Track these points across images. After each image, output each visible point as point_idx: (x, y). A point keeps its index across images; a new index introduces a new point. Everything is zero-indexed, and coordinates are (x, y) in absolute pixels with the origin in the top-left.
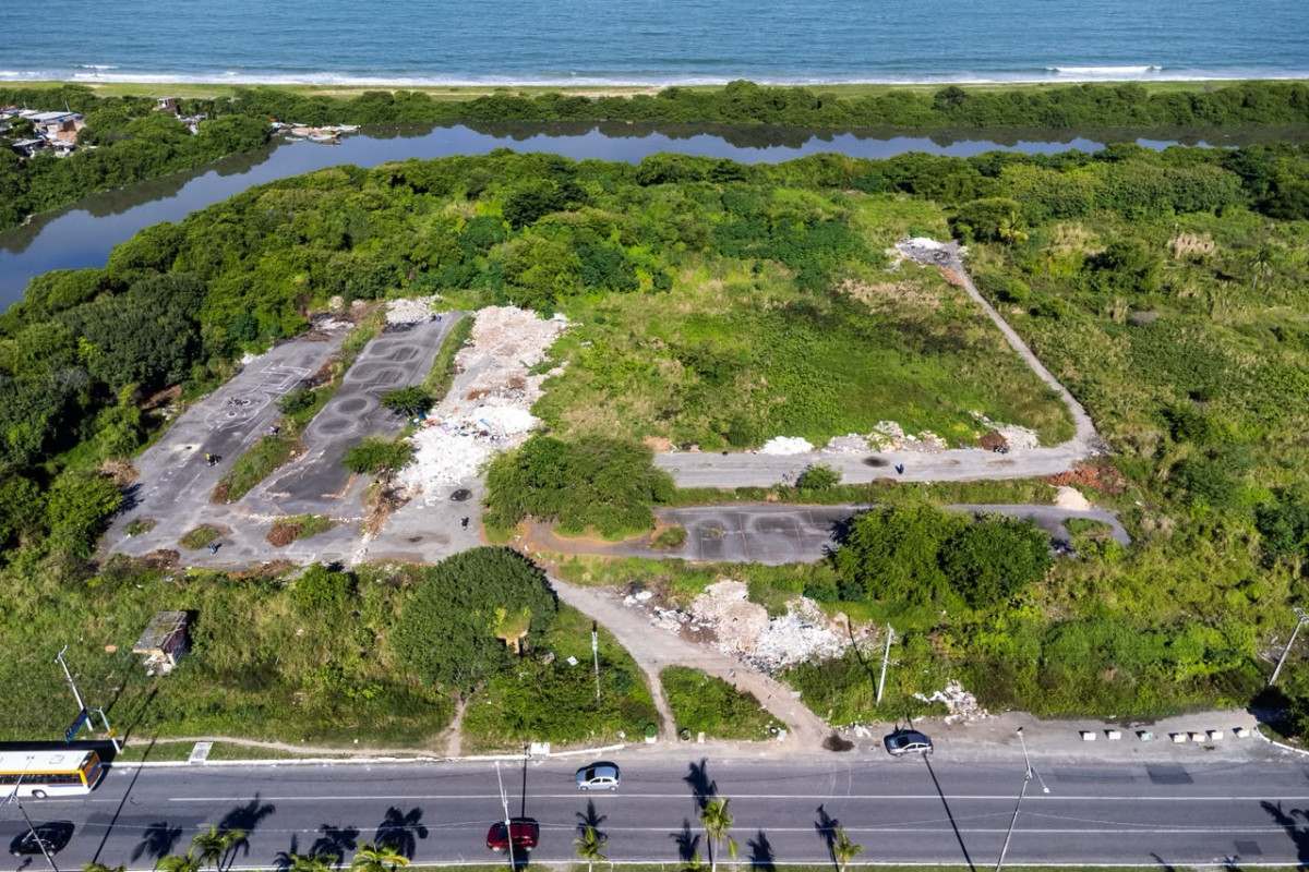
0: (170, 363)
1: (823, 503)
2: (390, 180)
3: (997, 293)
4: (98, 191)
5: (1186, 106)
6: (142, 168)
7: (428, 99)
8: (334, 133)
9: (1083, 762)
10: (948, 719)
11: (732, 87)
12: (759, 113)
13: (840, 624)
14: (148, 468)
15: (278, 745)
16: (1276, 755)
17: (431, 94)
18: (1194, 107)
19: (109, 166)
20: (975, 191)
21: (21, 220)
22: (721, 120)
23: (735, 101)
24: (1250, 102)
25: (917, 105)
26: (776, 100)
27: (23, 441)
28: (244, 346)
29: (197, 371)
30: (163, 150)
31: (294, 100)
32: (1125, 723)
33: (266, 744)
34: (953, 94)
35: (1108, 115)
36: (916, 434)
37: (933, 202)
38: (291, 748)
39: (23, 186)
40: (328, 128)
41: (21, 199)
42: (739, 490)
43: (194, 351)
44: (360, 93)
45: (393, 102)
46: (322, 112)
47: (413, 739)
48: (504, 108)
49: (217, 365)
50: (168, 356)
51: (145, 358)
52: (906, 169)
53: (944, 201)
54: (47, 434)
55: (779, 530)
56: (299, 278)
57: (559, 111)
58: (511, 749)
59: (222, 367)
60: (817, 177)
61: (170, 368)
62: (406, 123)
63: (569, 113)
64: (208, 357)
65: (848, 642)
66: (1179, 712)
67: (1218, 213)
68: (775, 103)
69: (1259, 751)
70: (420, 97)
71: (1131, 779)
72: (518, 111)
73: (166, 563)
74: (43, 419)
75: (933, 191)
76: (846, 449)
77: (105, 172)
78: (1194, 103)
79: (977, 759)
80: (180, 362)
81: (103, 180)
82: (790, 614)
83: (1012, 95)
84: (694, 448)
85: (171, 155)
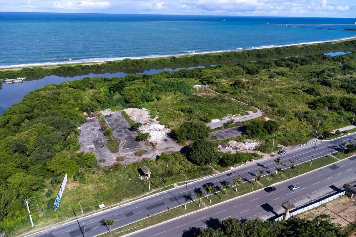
1: (232, 127)
3: (222, 92)
5: (218, 57)
8: (21, 80)
9: (304, 149)
10: (283, 149)
11: (125, 60)
13: (255, 141)
16: (323, 142)
17: (43, 68)
18: (220, 58)
20: (201, 75)
24: (229, 56)
25: (167, 61)
32: (303, 143)
34: (174, 58)
35: (205, 60)
36: (234, 115)
37: (192, 78)
44: (21, 69)
45: (33, 70)
46: (12, 75)
47: (210, 173)
52: (183, 73)
53: (194, 78)
55: (230, 132)
56: (77, 108)
57: (82, 69)
58: (227, 170)
60: (165, 76)
62: (39, 76)
63: (85, 69)
65: (259, 143)
66: (308, 140)
67: (242, 75)
68: (137, 63)
69: (321, 142)
70: (40, 68)
71: (311, 149)
75: (191, 76)
76: (226, 119)
78: (219, 57)
79: (291, 152)
82: (246, 142)
83: (186, 58)
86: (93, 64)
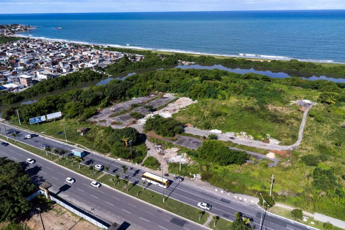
0: (118, 95)
2: (185, 71)
4: (137, 69)
6: (147, 66)
7: (214, 58)
9: (210, 193)
10: (192, 179)
11: (291, 61)
12: (296, 68)
13: (188, 159)
14: (105, 110)
15: (86, 148)
17: (216, 57)
19: (141, 65)
21: (121, 72)
22: (285, 69)
23: (290, 64)
26: (302, 65)
27: (88, 101)
28: (134, 96)
29: (123, 98)
30: (152, 63)
31: (185, 56)
32: (228, 191)
33: (84, 147)
36: (248, 135)
38: (87, 149)
39: (125, 66)
40: (188, 62)
41: (123, 69)
42: (196, 136)
43: (123, 94)
45: (206, 58)
46: (190, 59)
47: (103, 153)
48: (229, 61)
49: (127, 98)
50: (118, 94)
51: (114, 94)
54: (92, 101)
55: (196, 144)
56: (151, 86)
58: (115, 158)
59: (128, 98)
60: (290, 83)
61: (118, 96)
63: (245, 64)
64: (126, 96)
65: (188, 163)
66: (243, 194)
68: (302, 66)
69: (252, 205)
70: (213, 58)
72: (233, 62)
73: (94, 123)
74: (92, 99)
76: (228, 134)
77: (140, 66)
79: (189, 185)
80: (120, 95)
81: (139, 67)
82: (181, 155)
84: (196, 127)
85: (154, 64)
86: (256, 60)
